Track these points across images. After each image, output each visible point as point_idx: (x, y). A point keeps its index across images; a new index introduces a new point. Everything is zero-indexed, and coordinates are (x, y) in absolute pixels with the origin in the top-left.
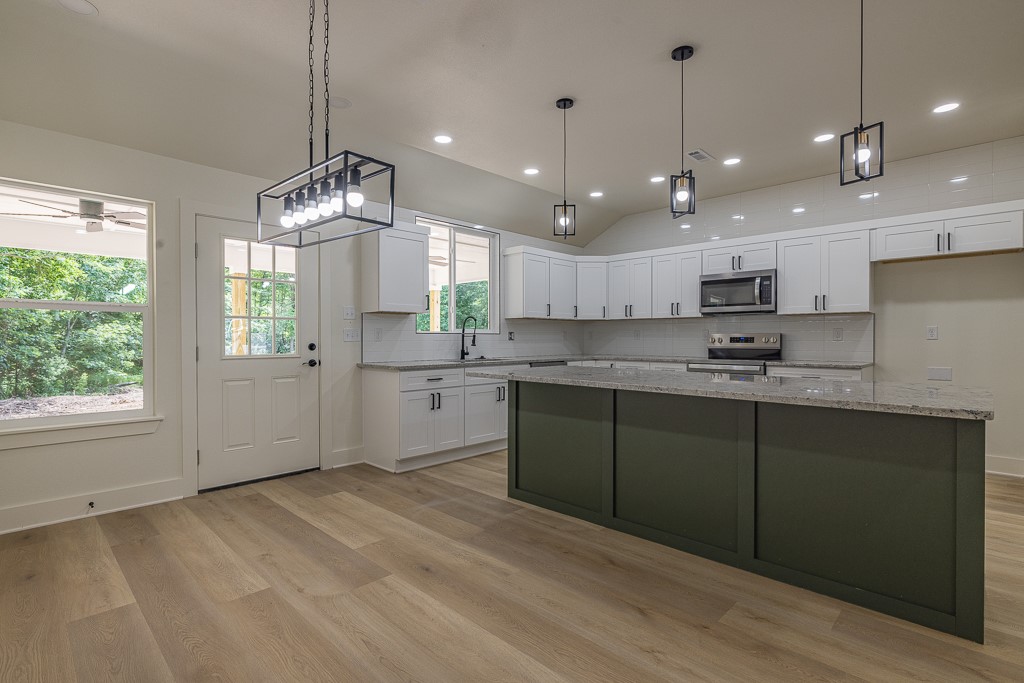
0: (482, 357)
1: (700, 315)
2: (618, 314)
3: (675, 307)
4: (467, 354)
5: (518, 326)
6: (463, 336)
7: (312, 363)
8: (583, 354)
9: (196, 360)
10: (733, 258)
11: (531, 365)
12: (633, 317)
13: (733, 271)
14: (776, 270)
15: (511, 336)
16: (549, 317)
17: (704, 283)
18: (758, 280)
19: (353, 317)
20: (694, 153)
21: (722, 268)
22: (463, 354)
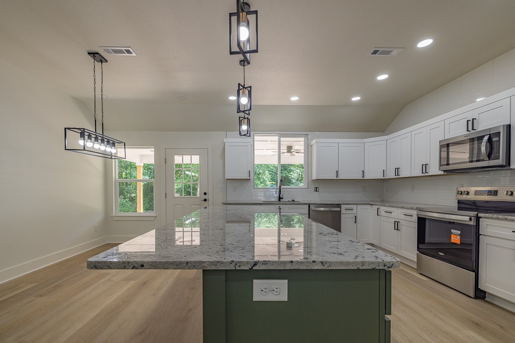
0: (293, 200)
1: (442, 173)
2: (391, 175)
3: (425, 167)
4: (282, 198)
5: (319, 184)
6: (280, 190)
7: (205, 200)
8: (382, 201)
9: (166, 197)
10: (468, 121)
11: (309, 205)
12: (400, 177)
13: (468, 132)
14: (510, 125)
15: (316, 190)
16: (337, 178)
17: (441, 147)
18: (486, 138)
19: (223, 181)
20: (375, 52)
21: (459, 131)
22: (280, 198)
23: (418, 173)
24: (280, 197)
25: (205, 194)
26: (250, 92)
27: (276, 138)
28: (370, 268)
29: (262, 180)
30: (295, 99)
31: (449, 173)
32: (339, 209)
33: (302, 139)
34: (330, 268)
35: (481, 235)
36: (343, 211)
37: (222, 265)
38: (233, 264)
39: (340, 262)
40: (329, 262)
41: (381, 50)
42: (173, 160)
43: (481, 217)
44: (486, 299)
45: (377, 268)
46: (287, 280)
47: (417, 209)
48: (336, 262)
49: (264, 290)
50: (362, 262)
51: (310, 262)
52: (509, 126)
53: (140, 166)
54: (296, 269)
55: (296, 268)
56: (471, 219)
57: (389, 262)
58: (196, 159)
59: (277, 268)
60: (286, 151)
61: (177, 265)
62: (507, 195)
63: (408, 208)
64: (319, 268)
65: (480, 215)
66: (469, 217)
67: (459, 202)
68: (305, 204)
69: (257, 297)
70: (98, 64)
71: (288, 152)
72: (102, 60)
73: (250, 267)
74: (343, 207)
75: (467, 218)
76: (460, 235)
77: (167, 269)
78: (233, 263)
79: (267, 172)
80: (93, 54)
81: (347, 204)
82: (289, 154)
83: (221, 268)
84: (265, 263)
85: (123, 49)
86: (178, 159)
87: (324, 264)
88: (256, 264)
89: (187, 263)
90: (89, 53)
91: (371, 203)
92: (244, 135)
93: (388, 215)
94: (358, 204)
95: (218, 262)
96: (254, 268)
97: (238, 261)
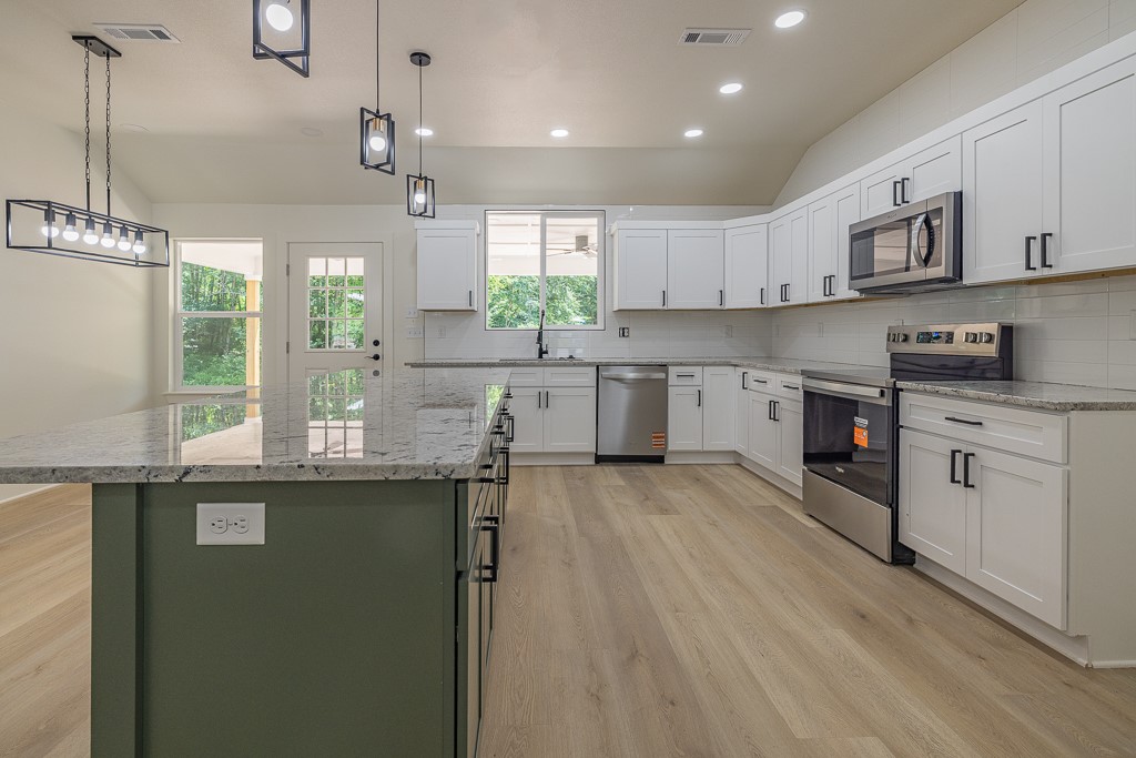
0: (571, 357)
1: (856, 295)
2: (774, 301)
3: (829, 280)
4: (546, 352)
5: (630, 320)
7: (377, 357)
9: (288, 352)
10: (895, 183)
11: (598, 367)
12: (791, 303)
13: (897, 207)
14: (961, 193)
15: (623, 333)
16: (665, 308)
17: (854, 238)
18: (921, 218)
19: (416, 315)
20: (692, 38)
21: (880, 205)
22: (541, 353)
23: (817, 296)
24: (541, 349)
25: (376, 343)
26: (391, 126)
27: (537, 219)
28: (409, 478)
29: (559, 313)
30: (560, 133)
31: (870, 296)
32: (663, 376)
33: (594, 221)
34: (331, 478)
35: (902, 427)
36: (672, 380)
37: (122, 474)
38: (145, 472)
39: (351, 467)
40: (330, 467)
41: (702, 32)
42: (305, 268)
43: (902, 390)
44: (915, 566)
45: (423, 477)
46: (264, 504)
47: (804, 373)
48: (344, 466)
49: (217, 524)
50: (395, 466)
51: (293, 468)
52: (959, 196)
53: (254, 282)
54: (266, 482)
55: (266, 478)
56: (882, 394)
57: (446, 467)
58: (356, 267)
59: (229, 480)
60: (574, 247)
61: (34, 476)
62: (966, 341)
63: (790, 373)
64: (311, 479)
65: (900, 384)
66: (879, 390)
67: (894, 357)
68: (589, 364)
69: (205, 537)
70: (97, 61)
71: (577, 250)
72: (109, 52)
73: (177, 478)
74: (673, 371)
75: (875, 392)
76: (868, 428)
77: (15, 482)
78: (143, 470)
79: (570, 294)
80: (85, 40)
81: (681, 364)
82: (581, 253)
83: (119, 481)
84: (206, 469)
85: (147, 29)
86: (316, 267)
87: (319, 470)
88: (187, 471)
89: (54, 471)
90: (75, 38)
91: (734, 361)
92: (420, 215)
93: (760, 387)
94: (704, 365)
95: (115, 468)
96: (184, 480)
97: (153, 467)
